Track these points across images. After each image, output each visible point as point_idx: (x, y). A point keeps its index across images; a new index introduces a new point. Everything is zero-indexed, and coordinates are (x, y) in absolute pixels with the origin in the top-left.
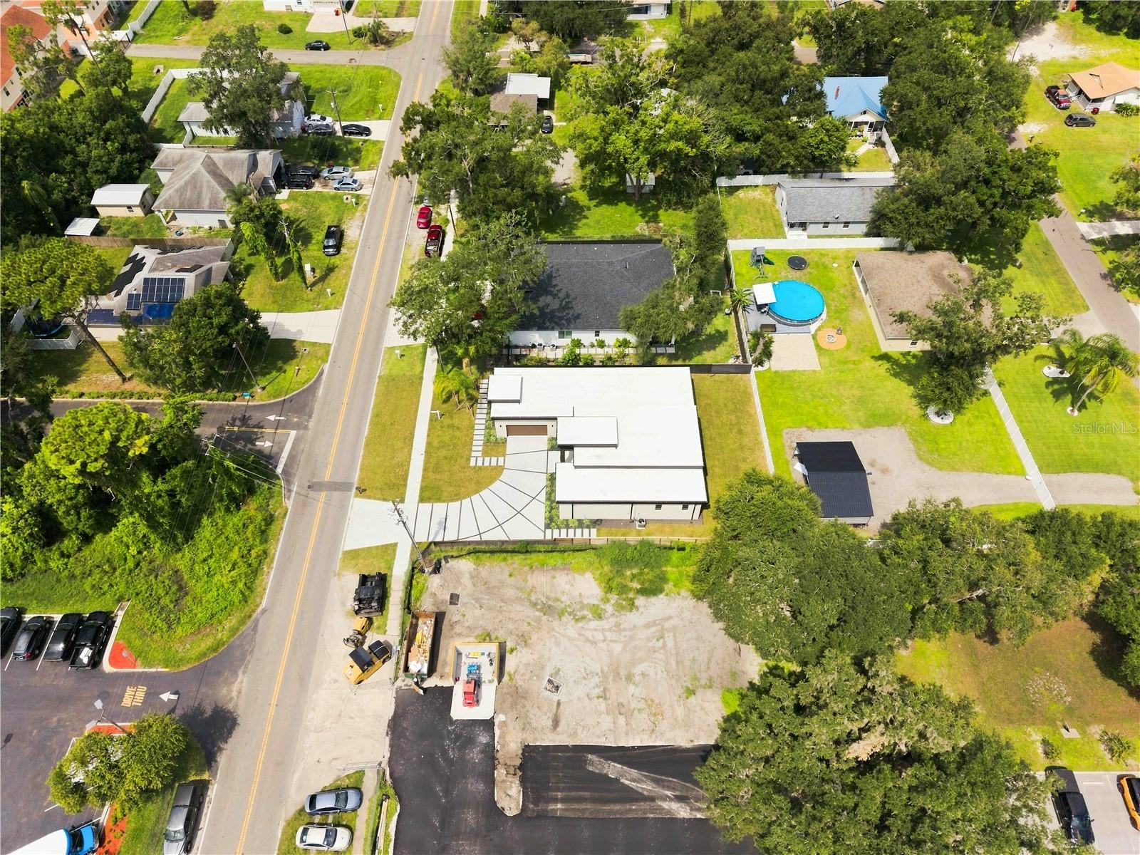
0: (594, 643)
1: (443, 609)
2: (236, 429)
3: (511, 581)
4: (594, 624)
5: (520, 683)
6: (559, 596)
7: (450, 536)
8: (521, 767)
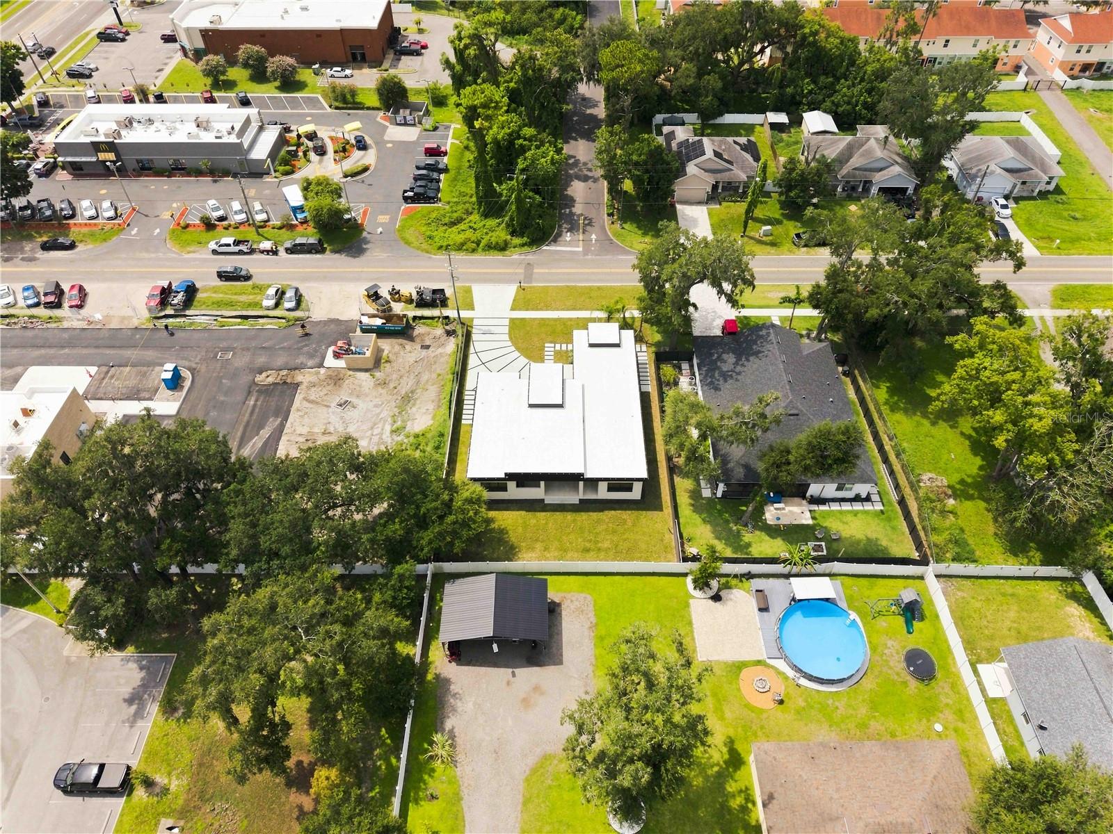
0: (372, 428)
1: (418, 340)
2: (581, 222)
3: (434, 376)
4: (388, 428)
5: (347, 382)
6: (417, 406)
7: (474, 337)
8: (285, 383)
